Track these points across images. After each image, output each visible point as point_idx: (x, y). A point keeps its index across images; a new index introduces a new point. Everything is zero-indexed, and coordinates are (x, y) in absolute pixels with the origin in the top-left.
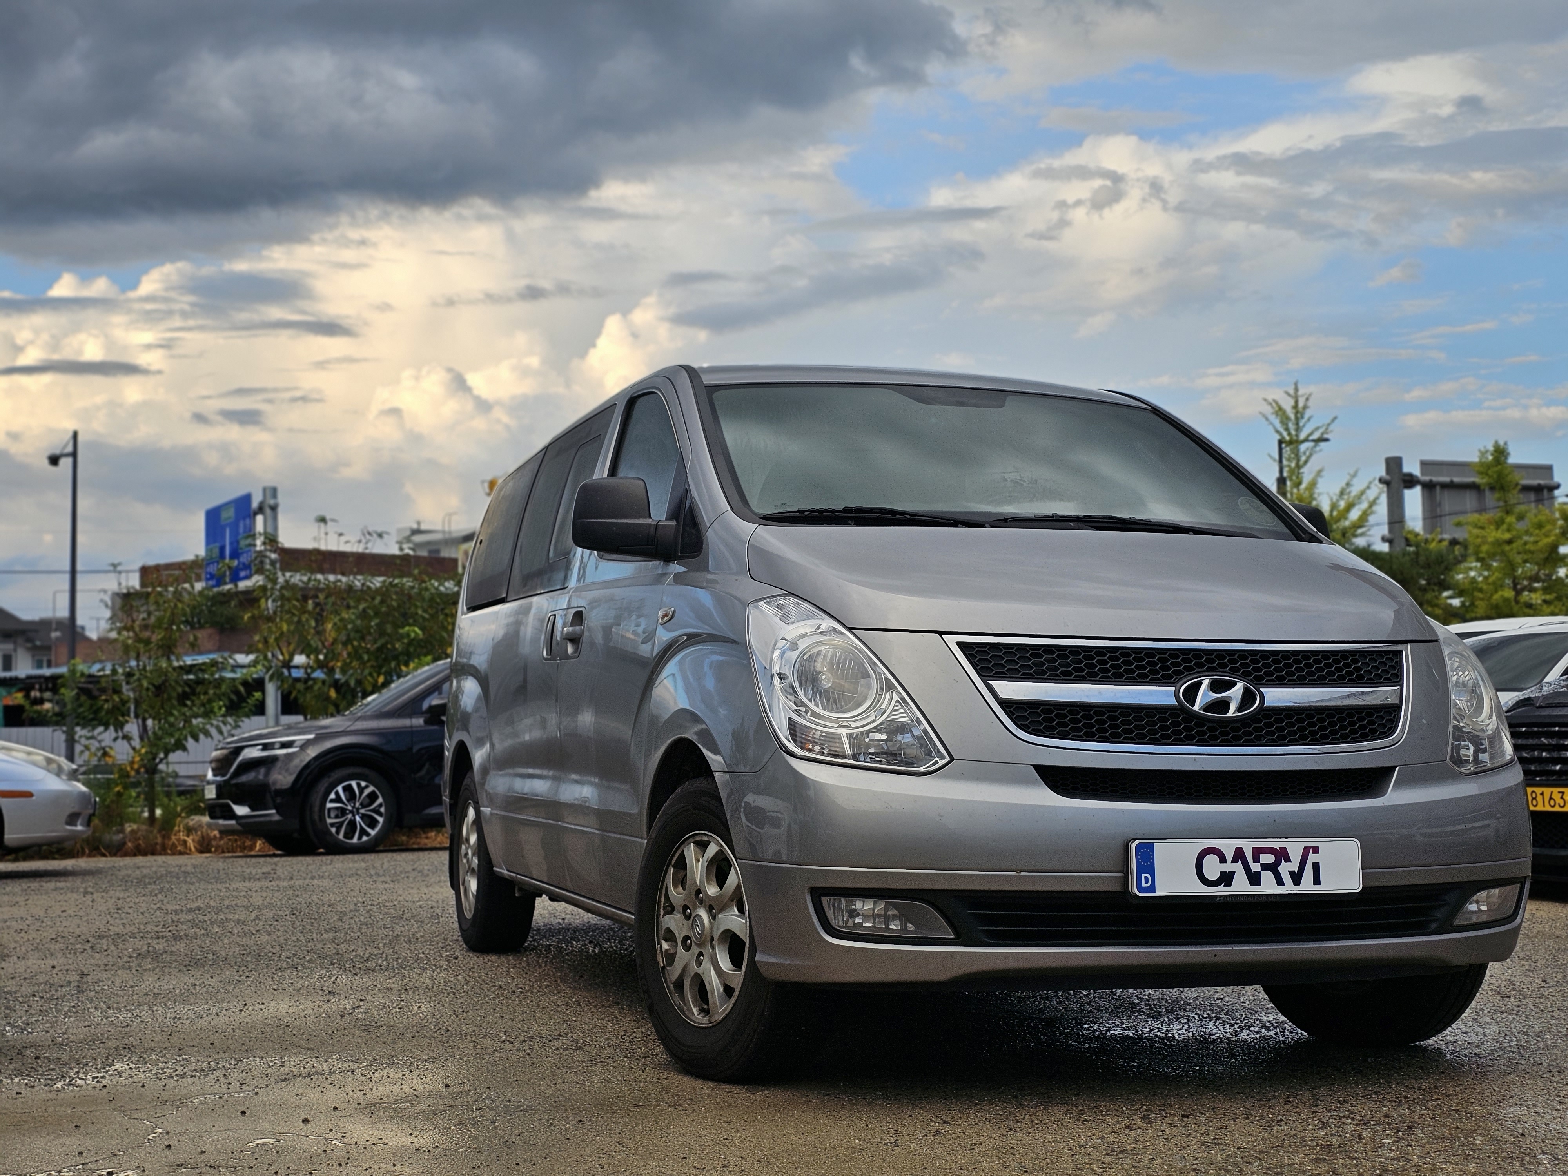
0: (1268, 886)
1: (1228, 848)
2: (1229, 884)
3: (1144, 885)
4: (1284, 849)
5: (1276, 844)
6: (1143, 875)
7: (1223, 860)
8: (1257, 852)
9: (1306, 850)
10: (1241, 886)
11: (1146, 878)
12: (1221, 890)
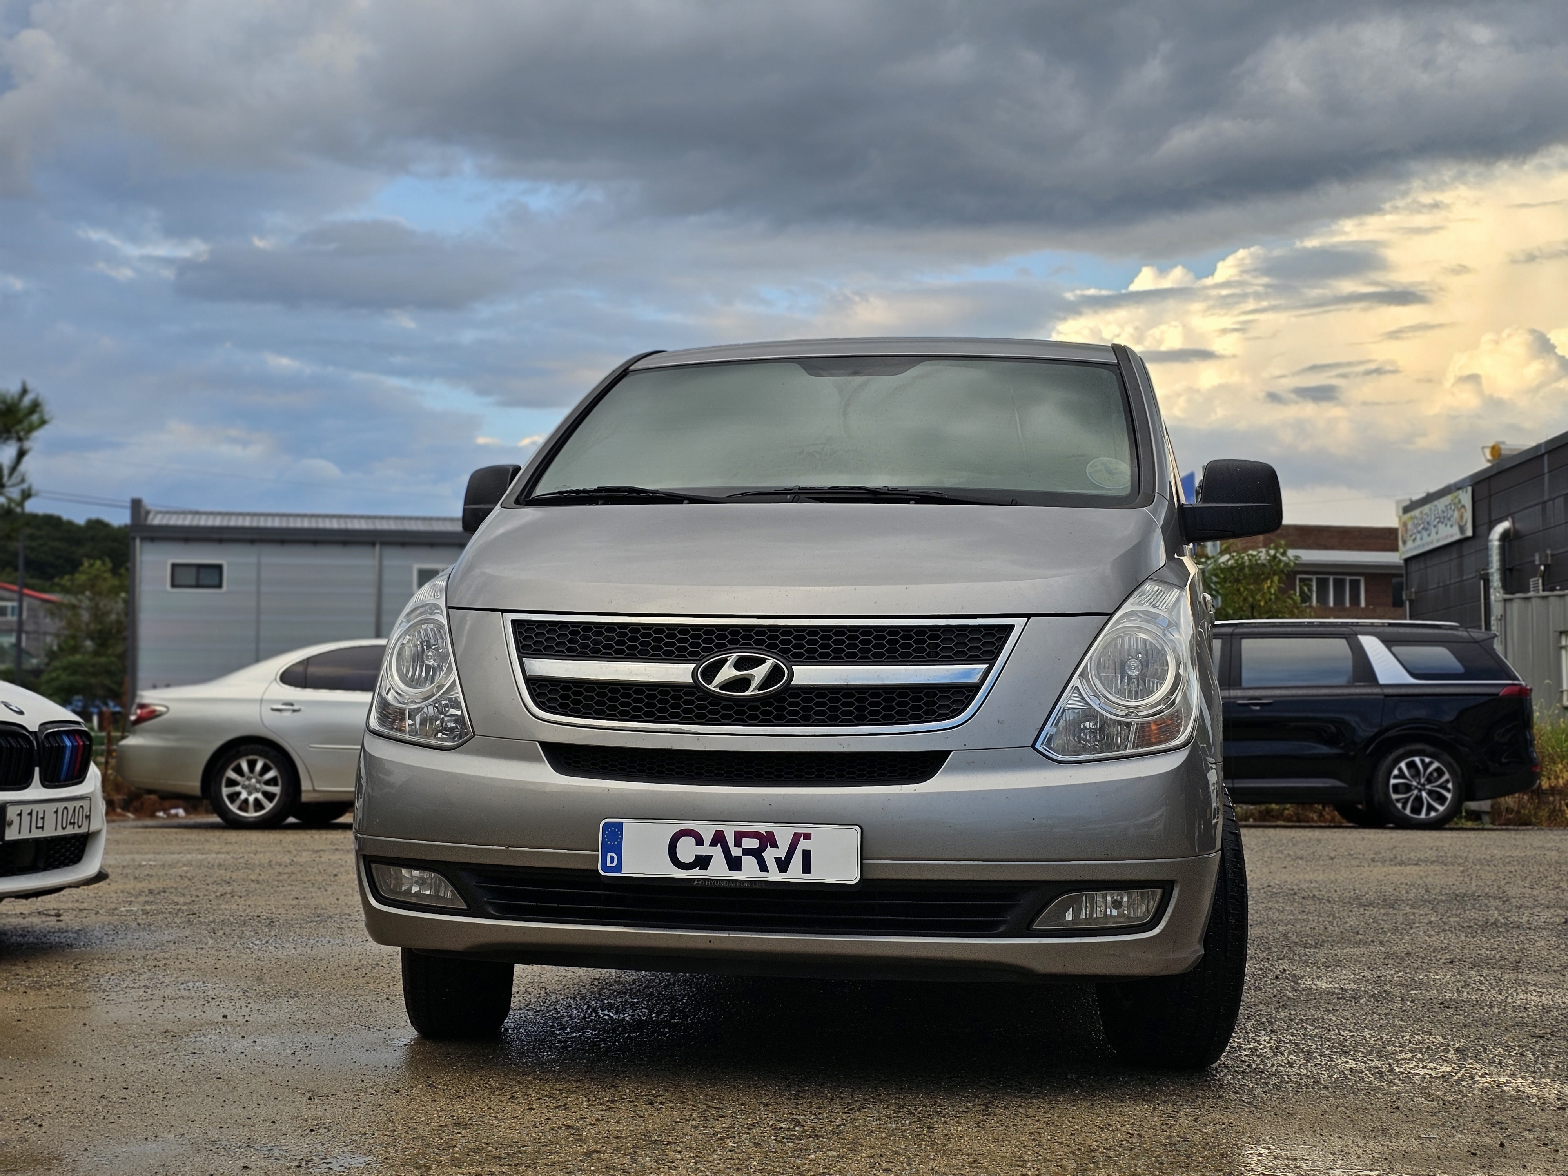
0: (750, 871)
1: (707, 831)
2: (705, 867)
3: (609, 864)
4: (771, 835)
5: (762, 829)
6: (609, 855)
7: (700, 842)
8: (739, 837)
9: (796, 837)
10: (718, 870)
11: (612, 858)
12: (696, 874)
